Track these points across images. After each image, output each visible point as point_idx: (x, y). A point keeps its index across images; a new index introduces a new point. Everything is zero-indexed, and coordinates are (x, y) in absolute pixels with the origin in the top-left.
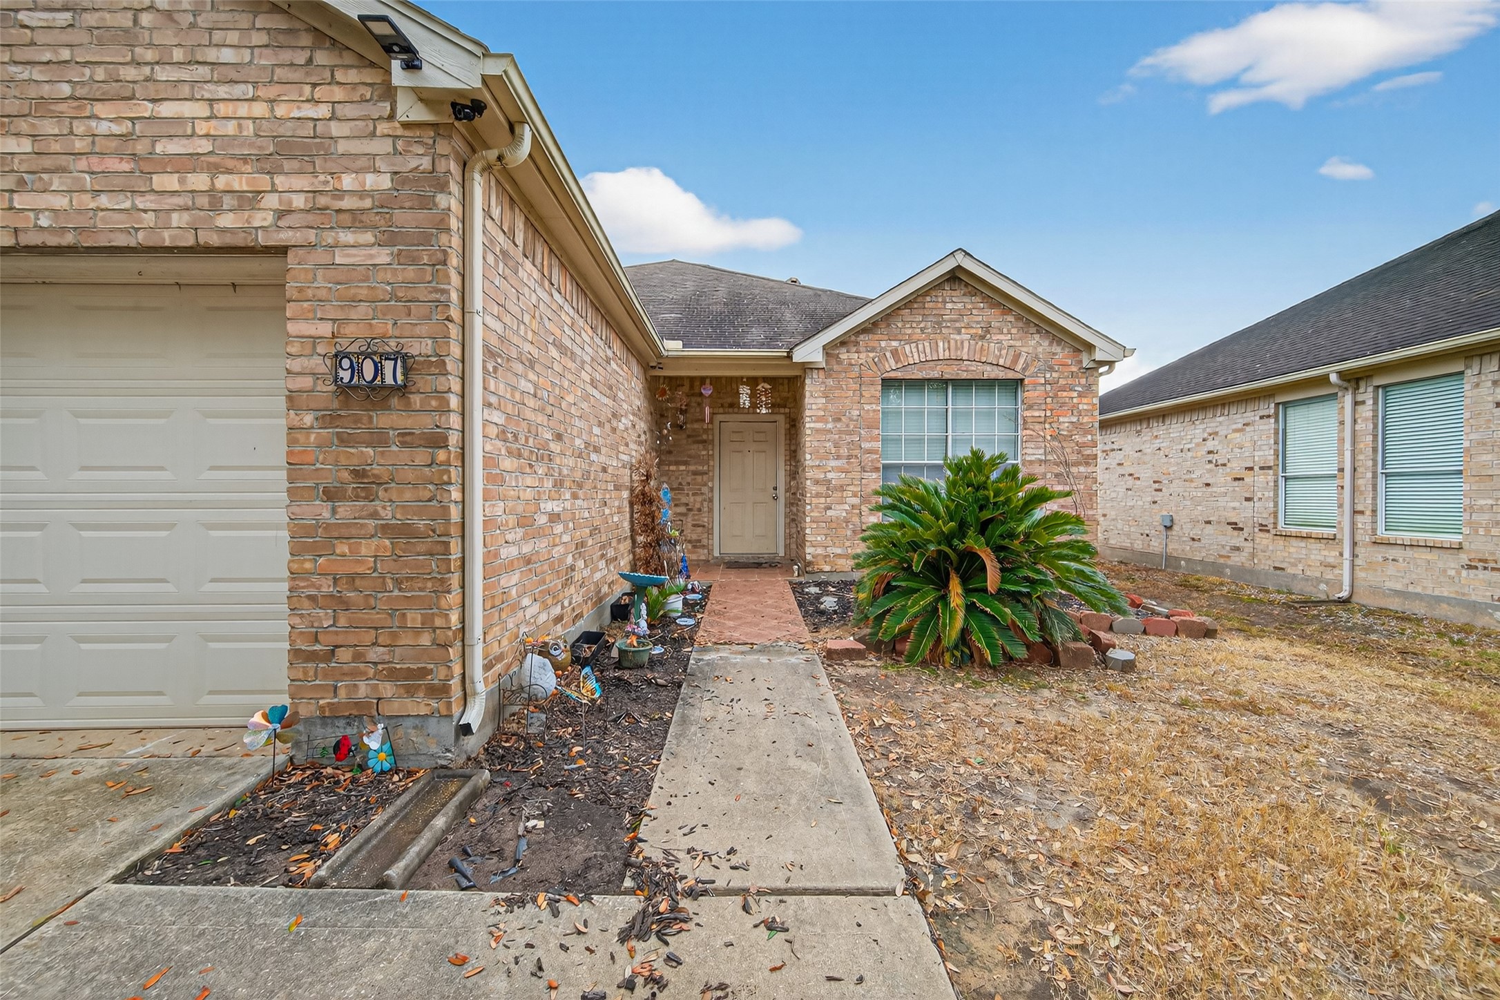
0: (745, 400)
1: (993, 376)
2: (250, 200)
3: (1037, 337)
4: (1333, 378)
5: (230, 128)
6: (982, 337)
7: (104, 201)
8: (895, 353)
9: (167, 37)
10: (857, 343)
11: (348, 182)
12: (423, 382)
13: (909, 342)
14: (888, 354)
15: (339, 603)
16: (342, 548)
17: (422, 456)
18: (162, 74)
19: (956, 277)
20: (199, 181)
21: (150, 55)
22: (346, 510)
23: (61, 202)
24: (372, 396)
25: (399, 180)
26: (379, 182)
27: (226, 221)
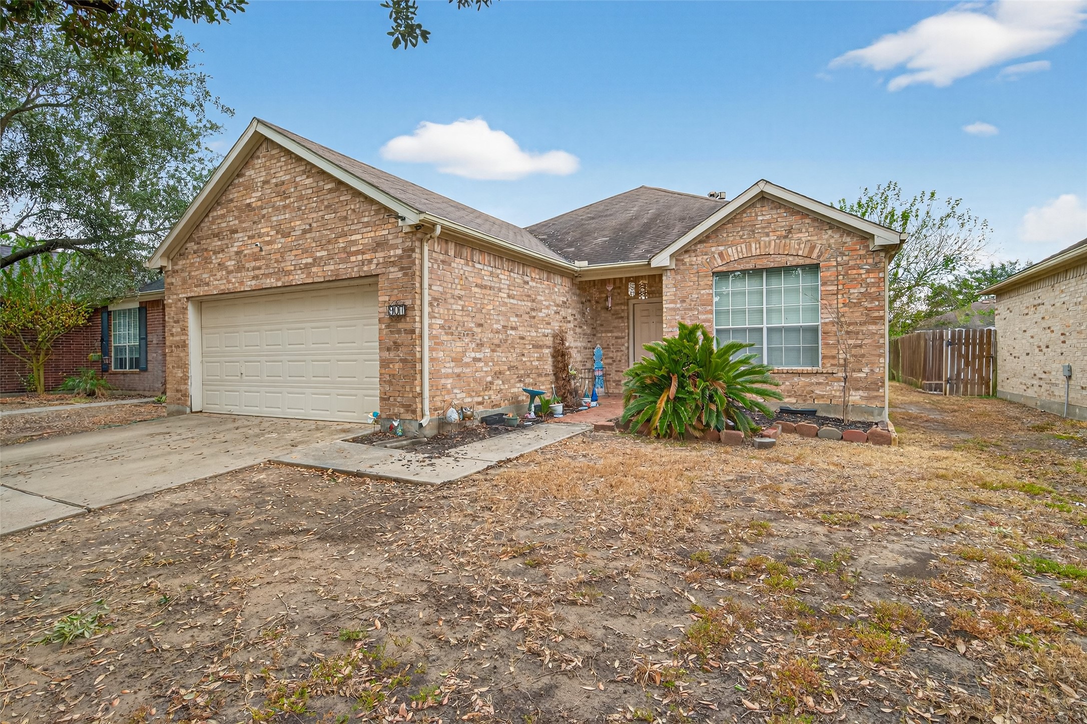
0: (631, 292)
1: (794, 263)
2: (370, 261)
3: (830, 232)
5: (366, 241)
6: (786, 237)
7: (341, 266)
8: (721, 255)
10: (695, 251)
11: (392, 253)
12: (410, 313)
13: (731, 246)
14: (716, 256)
15: (390, 383)
16: (391, 366)
18: (353, 227)
19: (763, 198)
22: (392, 354)
23: (332, 267)
24: (397, 318)
25: (404, 250)
26: (399, 252)
27: (365, 268)
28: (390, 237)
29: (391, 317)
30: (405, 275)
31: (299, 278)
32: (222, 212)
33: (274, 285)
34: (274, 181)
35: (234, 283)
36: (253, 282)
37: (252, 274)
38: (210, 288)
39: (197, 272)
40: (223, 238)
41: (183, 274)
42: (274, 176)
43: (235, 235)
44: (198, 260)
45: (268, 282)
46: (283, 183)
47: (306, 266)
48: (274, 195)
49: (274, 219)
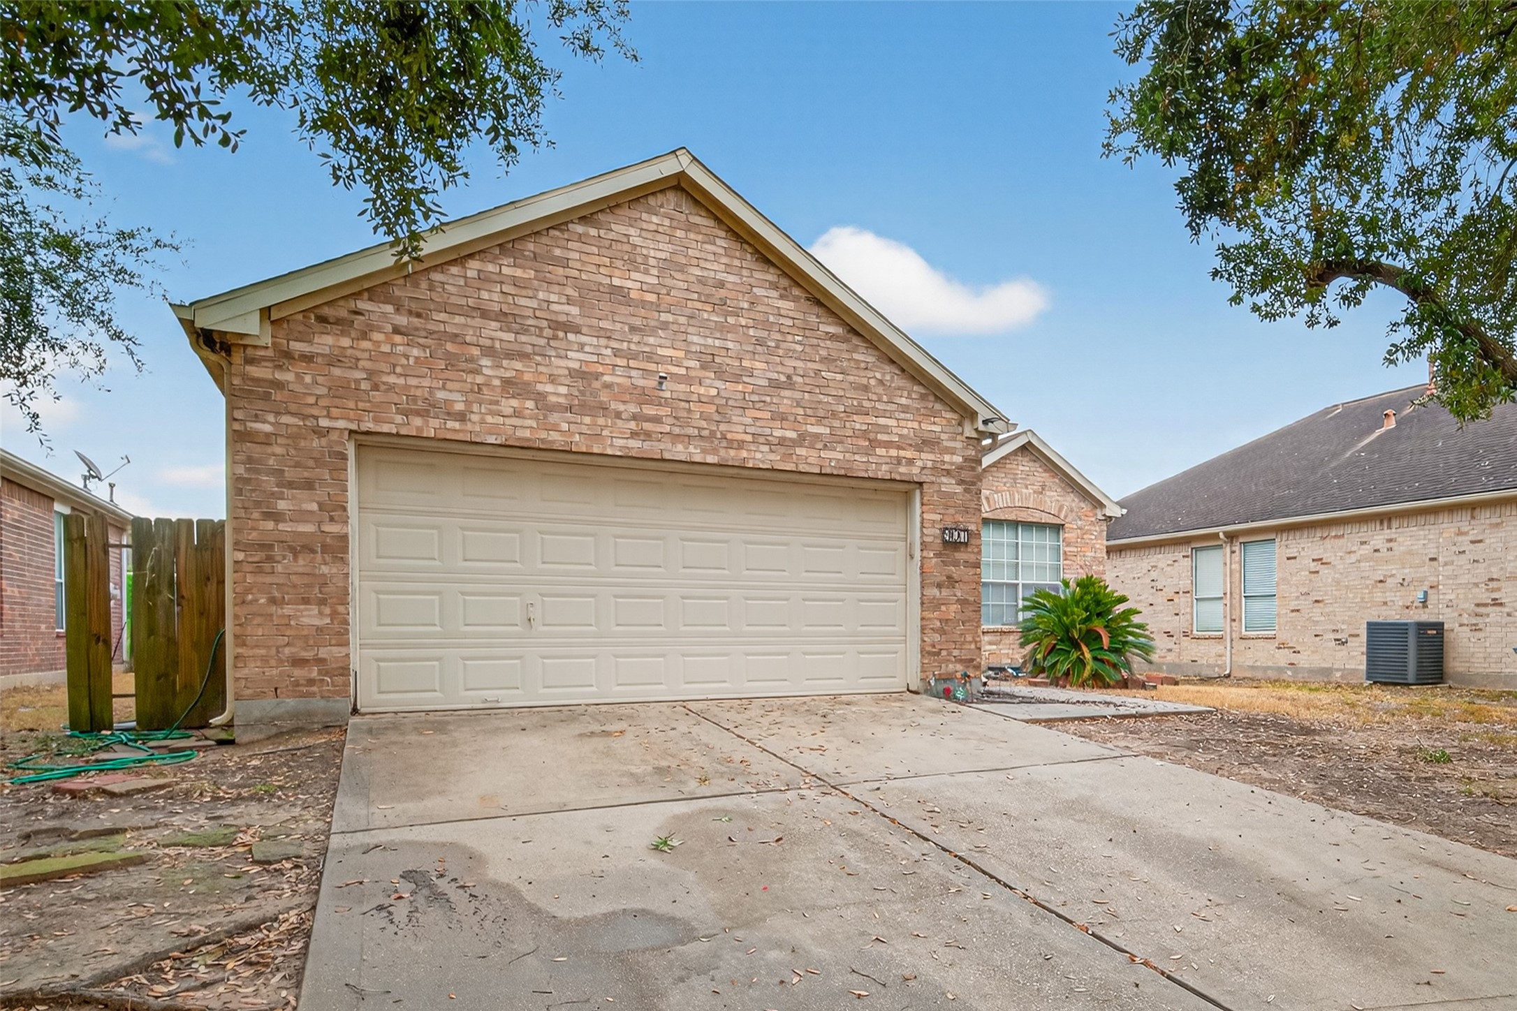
2: (911, 462)
4: (1221, 535)
5: (905, 431)
7: (857, 457)
9: (880, 390)
11: (947, 458)
12: (973, 541)
15: (942, 632)
16: (943, 608)
17: (972, 571)
18: (878, 405)
21: (875, 397)
22: (945, 592)
23: (840, 456)
24: (956, 545)
25: (966, 459)
26: (958, 459)
27: (902, 469)
28: (944, 436)
29: (945, 542)
30: (966, 490)
31: (761, 457)
32: (519, 273)
33: (698, 458)
34: (697, 272)
35: (565, 431)
36: (634, 443)
37: (633, 425)
38: (469, 427)
39: (413, 382)
40: (525, 330)
41: (337, 372)
42: (695, 262)
43: (571, 336)
44: (415, 352)
45: (679, 451)
46: (721, 284)
47: (782, 442)
48: (695, 296)
49: (695, 339)
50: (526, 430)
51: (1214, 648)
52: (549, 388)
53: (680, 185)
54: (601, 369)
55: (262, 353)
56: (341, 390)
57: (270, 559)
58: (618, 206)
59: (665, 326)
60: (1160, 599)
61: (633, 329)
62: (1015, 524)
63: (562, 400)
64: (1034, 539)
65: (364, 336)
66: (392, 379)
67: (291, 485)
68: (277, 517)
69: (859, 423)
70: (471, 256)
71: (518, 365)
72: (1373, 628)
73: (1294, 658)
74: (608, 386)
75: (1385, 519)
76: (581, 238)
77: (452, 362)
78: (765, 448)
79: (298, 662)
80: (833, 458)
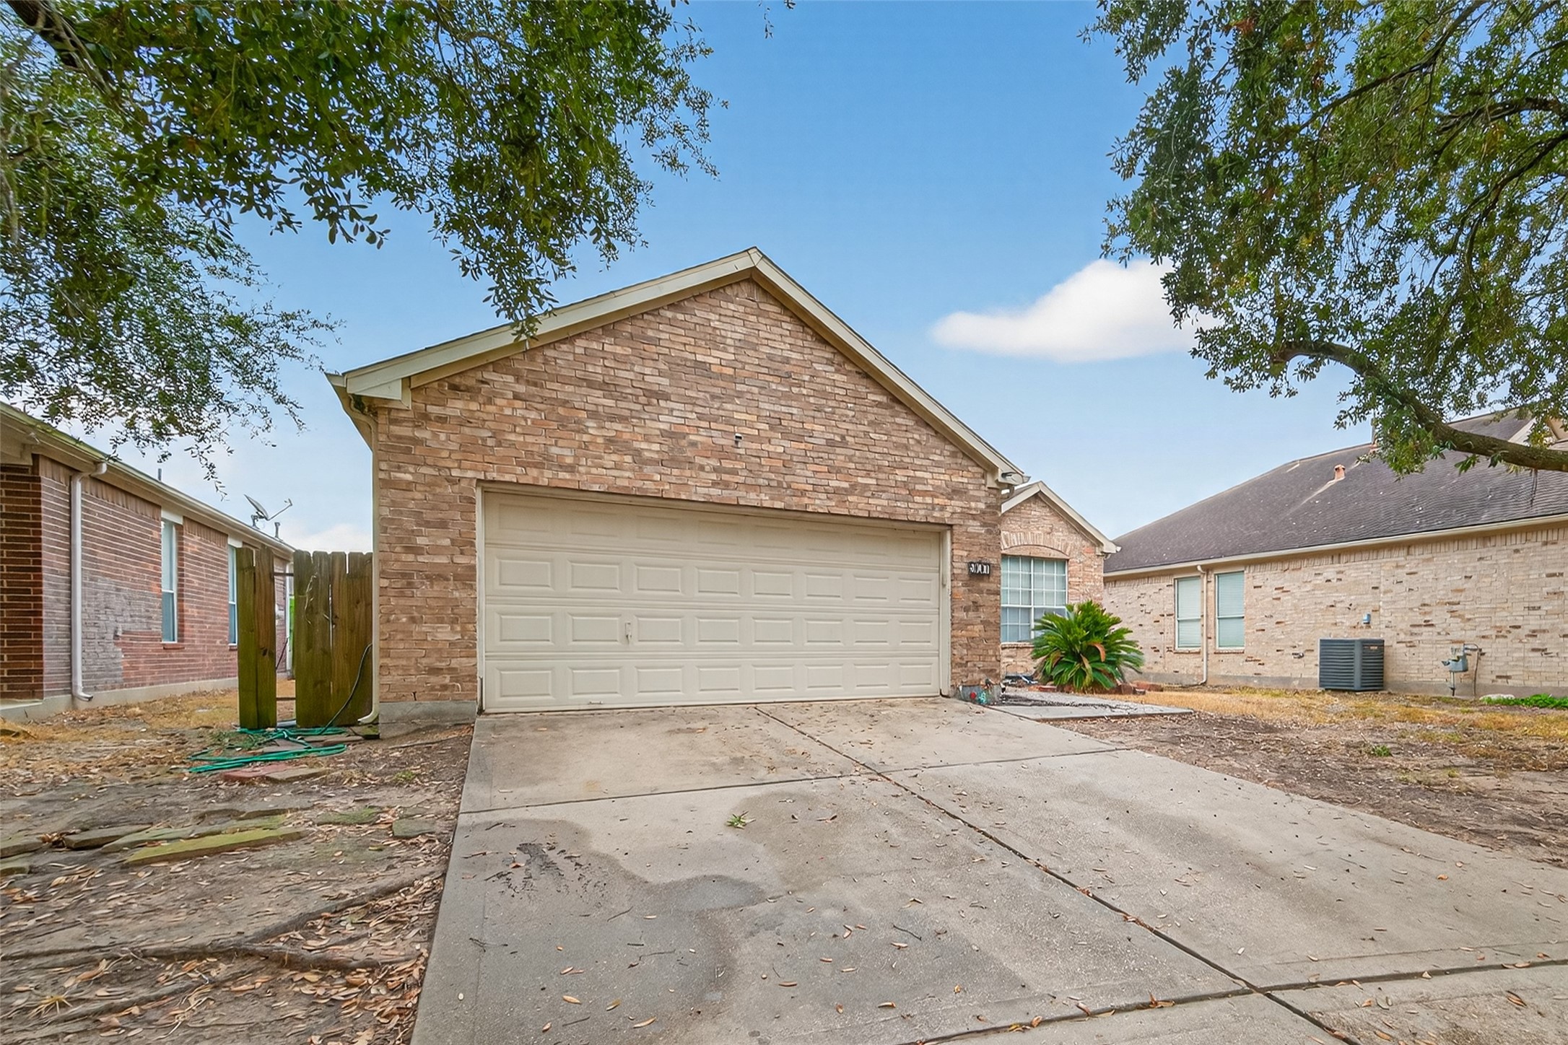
2: (943, 508)
4: (1199, 568)
5: (938, 483)
7: (899, 504)
9: (917, 448)
11: (973, 504)
12: (995, 573)
15: (968, 647)
16: (970, 628)
17: (993, 598)
18: (917, 462)
20: (929, 500)
21: (912, 454)
22: (971, 615)
23: (885, 503)
24: (980, 577)
25: (988, 506)
26: (982, 506)
27: (936, 514)
28: (970, 487)
29: (972, 575)
30: (989, 532)
31: (820, 503)
32: (619, 350)
33: (767, 504)
34: (767, 350)
35: (657, 481)
36: (715, 492)
37: (714, 476)
38: (578, 477)
39: (530, 439)
40: (625, 399)
41: (467, 430)
42: (765, 342)
43: (662, 403)
44: (533, 415)
45: (752, 498)
46: (787, 361)
47: (837, 491)
48: (765, 370)
49: (766, 406)
50: (625, 479)
51: (1193, 661)
52: (644, 446)
53: (752, 278)
54: (687, 430)
55: (402, 415)
56: (469, 447)
57: (410, 585)
58: (701, 295)
59: (740, 395)
60: (1148, 621)
61: (713, 397)
62: (1028, 559)
63: (656, 456)
64: (1044, 571)
65: (490, 401)
66: (512, 437)
67: (428, 524)
68: (416, 550)
69: (900, 476)
70: (579, 335)
71: (618, 427)
72: (1324, 643)
73: (1260, 669)
74: (694, 444)
75: (1336, 554)
76: (670, 323)
77: (563, 423)
78: (824, 496)
79: (434, 671)
80: (879, 505)
